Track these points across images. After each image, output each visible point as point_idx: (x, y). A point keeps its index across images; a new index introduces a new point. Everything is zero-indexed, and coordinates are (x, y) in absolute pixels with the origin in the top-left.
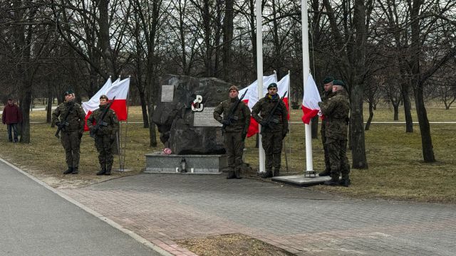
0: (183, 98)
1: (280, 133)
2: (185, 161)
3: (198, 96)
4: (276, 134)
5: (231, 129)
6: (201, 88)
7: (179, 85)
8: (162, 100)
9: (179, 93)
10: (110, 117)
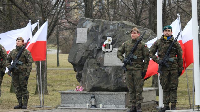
0: (95, 40)
1: (176, 70)
2: (94, 97)
3: (108, 38)
4: (172, 72)
5: (131, 68)
6: (112, 31)
7: (92, 28)
8: (77, 42)
9: (92, 35)
10: (25, 57)
